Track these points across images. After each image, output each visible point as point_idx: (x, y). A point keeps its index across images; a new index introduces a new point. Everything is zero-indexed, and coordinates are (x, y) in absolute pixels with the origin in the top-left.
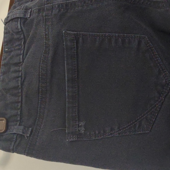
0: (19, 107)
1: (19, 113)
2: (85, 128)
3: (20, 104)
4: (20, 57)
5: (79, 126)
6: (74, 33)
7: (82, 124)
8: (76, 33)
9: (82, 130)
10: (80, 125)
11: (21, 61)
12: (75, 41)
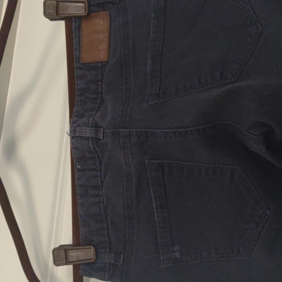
0: (106, 233)
1: (107, 239)
2: (180, 252)
3: (106, 231)
4: (97, 179)
5: (173, 251)
6: (158, 161)
7: (176, 248)
8: (160, 161)
9: (178, 255)
10: (175, 250)
11: (100, 184)
12: (160, 170)
